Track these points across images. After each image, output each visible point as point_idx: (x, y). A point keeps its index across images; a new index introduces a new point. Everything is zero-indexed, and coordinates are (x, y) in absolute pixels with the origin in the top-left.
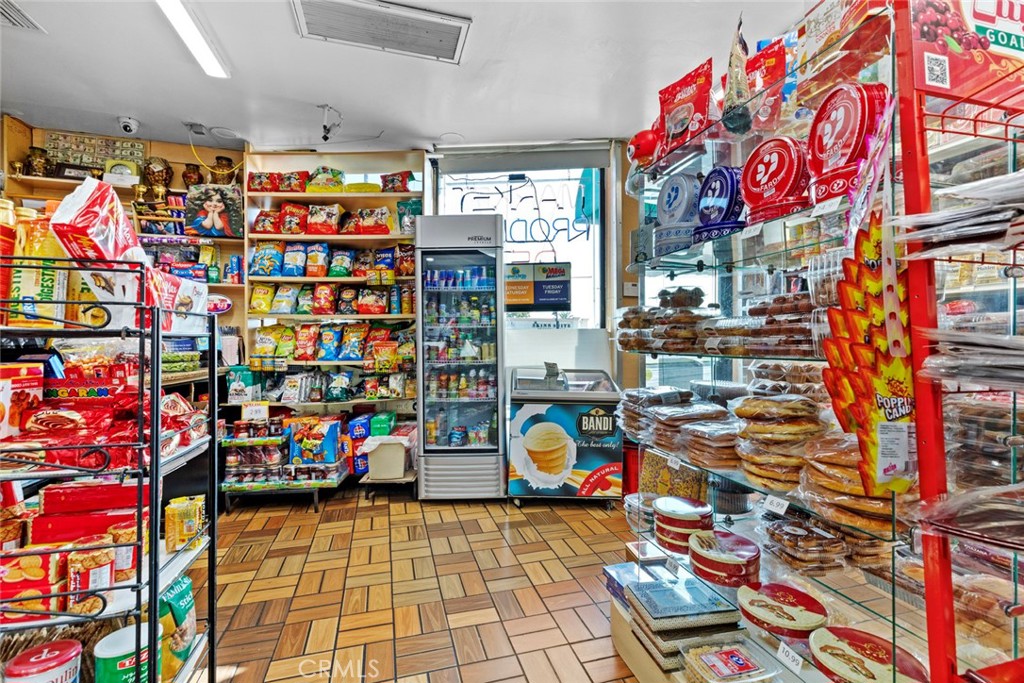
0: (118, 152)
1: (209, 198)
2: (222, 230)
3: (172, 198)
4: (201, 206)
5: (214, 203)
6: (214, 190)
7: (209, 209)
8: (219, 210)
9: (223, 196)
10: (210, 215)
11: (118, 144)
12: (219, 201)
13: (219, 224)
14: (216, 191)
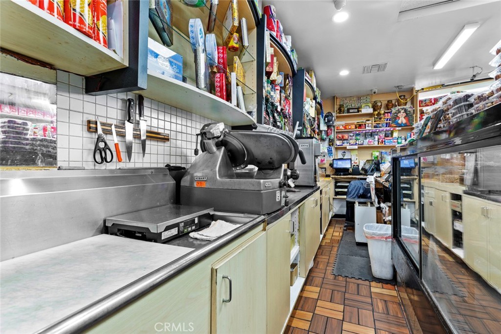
0: (362, 101)
1: (400, 112)
2: (406, 123)
3: (386, 114)
4: (397, 115)
5: (401, 114)
6: (401, 109)
7: (400, 116)
8: (404, 116)
9: (406, 111)
10: (401, 119)
11: (362, 98)
12: (403, 113)
13: (404, 121)
14: (402, 109)
